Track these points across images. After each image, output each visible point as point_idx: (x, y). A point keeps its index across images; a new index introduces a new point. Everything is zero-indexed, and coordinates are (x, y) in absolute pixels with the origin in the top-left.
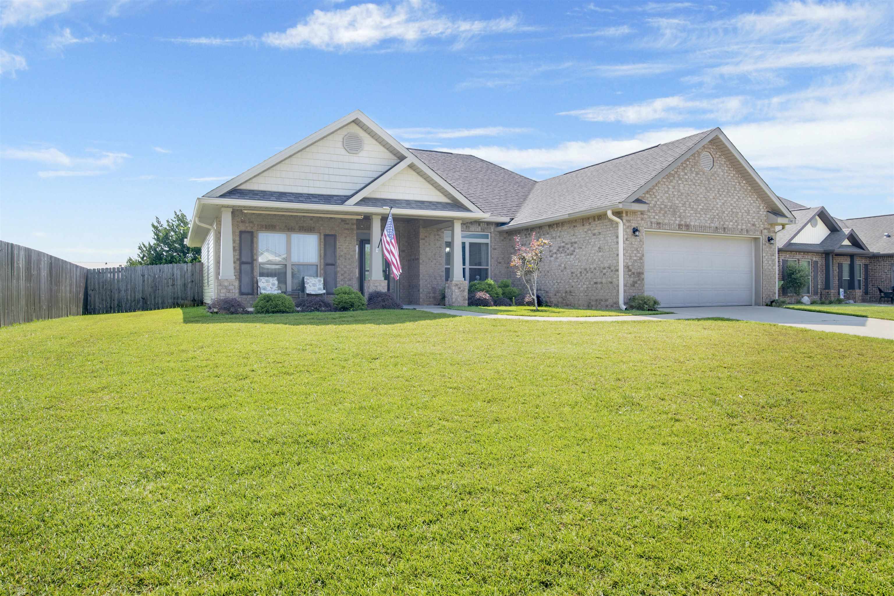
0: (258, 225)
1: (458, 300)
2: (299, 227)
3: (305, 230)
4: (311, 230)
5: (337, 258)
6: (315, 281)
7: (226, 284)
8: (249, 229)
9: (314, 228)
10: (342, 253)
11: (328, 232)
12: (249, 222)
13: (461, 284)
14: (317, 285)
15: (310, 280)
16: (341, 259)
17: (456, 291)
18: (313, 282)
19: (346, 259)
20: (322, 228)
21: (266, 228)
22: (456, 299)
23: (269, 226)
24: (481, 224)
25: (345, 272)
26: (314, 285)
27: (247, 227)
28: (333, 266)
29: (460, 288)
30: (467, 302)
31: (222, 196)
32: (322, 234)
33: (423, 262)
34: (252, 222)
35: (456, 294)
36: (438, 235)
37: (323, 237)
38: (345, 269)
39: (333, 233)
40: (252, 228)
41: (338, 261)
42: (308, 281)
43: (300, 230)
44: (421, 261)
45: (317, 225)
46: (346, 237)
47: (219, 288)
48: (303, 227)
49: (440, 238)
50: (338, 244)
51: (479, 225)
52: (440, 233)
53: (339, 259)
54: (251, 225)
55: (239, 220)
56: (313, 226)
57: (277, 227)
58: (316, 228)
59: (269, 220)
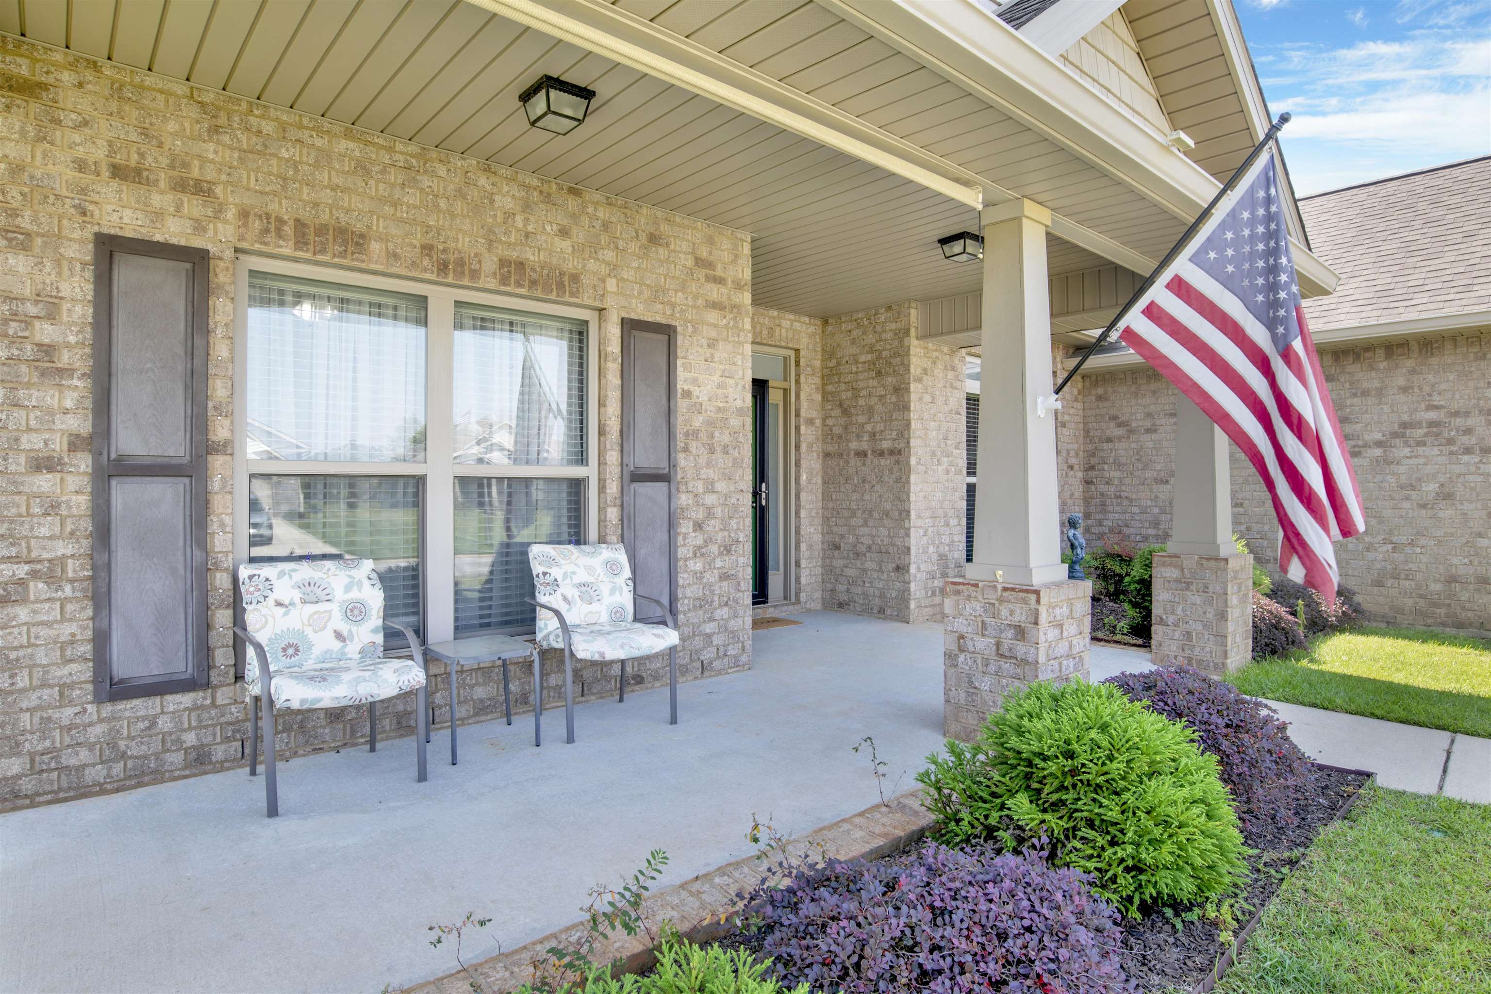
0: (244, 214)
2: (503, 263)
3: (533, 283)
4: (561, 286)
5: (680, 445)
6: (590, 569)
8: (172, 231)
9: (575, 278)
10: (698, 422)
11: (641, 312)
12: (180, 186)
14: (605, 589)
15: (559, 562)
16: (693, 446)
18: (582, 576)
19: (712, 451)
20: (611, 285)
23: (321, 231)
25: (710, 514)
27: (158, 215)
28: (662, 486)
32: (614, 318)
33: (918, 463)
37: (615, 332)
38: (710, 500)
39: (659, 319)
40: (199, 228)
41: (682, 460)
42: (556, 572)
44: (913, 461)
45: (592, 265)
46: (712, 344)
48: (521, 265)
50: (682, 375)
53: (686, 450)
54: (193, 206)
55: (99, 153)
56: (571, 265)
57: (375, 247)
58: (585, 280)
59: (326, 196)
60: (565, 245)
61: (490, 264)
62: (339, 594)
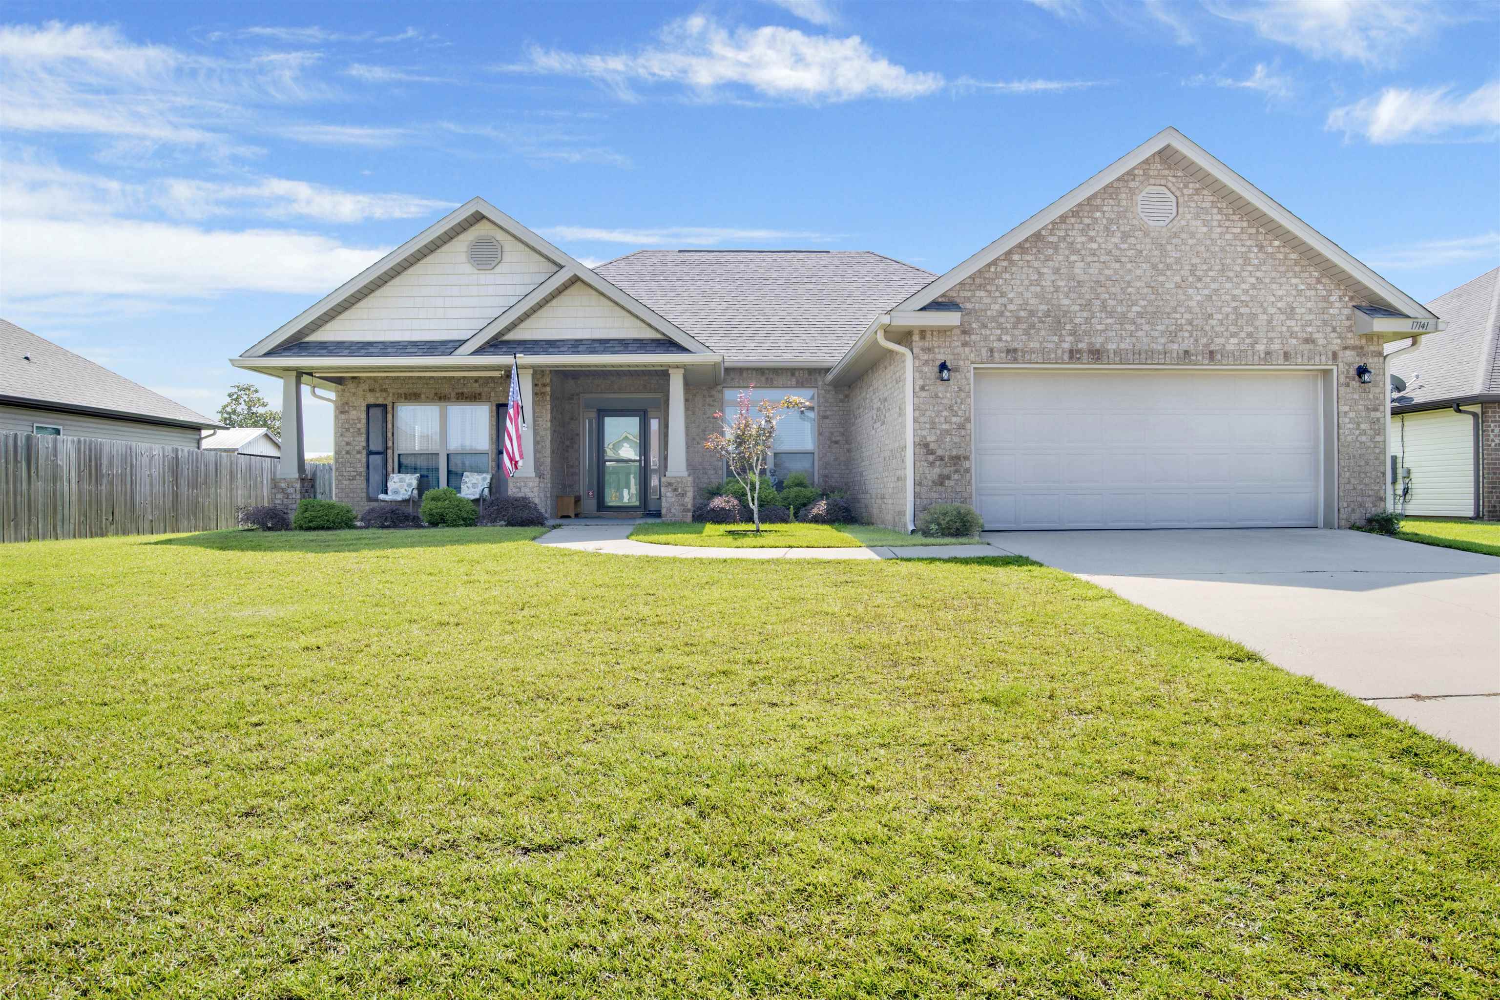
0: (394, 395)
1: (673, 510)
2: (457, 394)
3: (467, 398)
4: (475, 397)
6: (477, 479)
7: (283, 485)
8: (380, 401)
9: (480, 394)
11: (502, 400)
12: (381, 391)
13: (678, 483)
14: (480, 485)
15: (471, 478)
17: (669, 494)
18: (474, 481)
20: (493, 394)
21: (406, 398)
22: (669, 509)
23: (410, 395)
24: (797, 374)
26: (475, 485)
27: (377, 398)
29: (675, 490)
30: (690, 514)
31: (269, 354)
32: (494, 404)
34: (385, 390)
35: (669, 500)
36: (711, 396)
37: (494, 408)
40: (385, 399)
42: (467, 480)
43: (458, 399)
45: (486, 389)
47: (273, 491)
48: (463, 394)
49: (714, 401)
51: (793, 375)
52: (713, 393)
54: (385, 395)
55: (367, 387)
56: (478, 391)
57: (423, 396)
58: (483, 394)
59: (411, 386)
60: (477, 385)
61: (453, 395)
62: (407, 481)
